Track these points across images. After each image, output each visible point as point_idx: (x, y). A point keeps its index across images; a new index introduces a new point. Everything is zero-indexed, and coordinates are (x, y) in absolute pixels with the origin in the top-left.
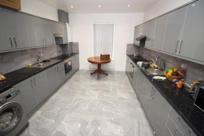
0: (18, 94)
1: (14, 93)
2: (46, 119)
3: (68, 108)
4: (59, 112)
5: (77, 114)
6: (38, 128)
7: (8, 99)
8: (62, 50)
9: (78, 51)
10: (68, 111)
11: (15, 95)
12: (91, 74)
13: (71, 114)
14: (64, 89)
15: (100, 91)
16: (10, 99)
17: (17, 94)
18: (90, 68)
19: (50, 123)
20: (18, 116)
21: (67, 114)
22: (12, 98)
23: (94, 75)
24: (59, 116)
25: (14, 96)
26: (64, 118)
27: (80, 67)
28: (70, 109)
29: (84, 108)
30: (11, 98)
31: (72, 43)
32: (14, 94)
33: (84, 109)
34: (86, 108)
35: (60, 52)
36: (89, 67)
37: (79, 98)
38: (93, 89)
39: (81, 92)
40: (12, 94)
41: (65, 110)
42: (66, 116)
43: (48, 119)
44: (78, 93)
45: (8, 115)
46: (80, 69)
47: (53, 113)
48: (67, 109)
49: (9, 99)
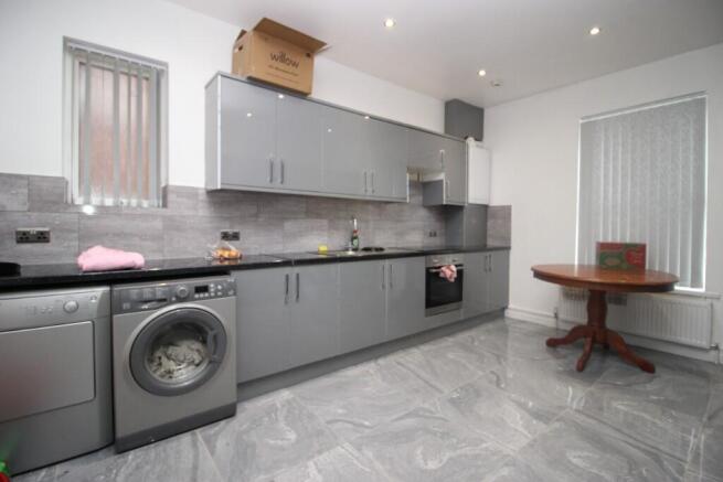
0: (227, 295)
1: (220, 287)
2: (282, 425)
3: (367, 423)
4: (329, 422)
5: (378, 465)
6: (245, 437)
7: (197, 296)
8: (443, 230)
9: (508, 239)
10: (359, 435)
11: (219, 293)
12: (553, 344)
13: (359, 450)
14: (401, 360)
15: (557, 425)
16: (204, 298)
17: (225, 294)
18: (556, 316)
19: (280, 442)
20: (210, 362)
21: (346, 445)
22: (211, 297)
23: (562, 350)
24: (320, 433)
25: (216, 296)
26: (328, 449)
27: (511, 305)
28: (367, 431)
29: (425, 461)
30: (207, 295)
31: (486, 207)
32: (217, 291)
33: (422, 461)
34: (432, 465)
35: (433, 234)
36: (553, 315)
37: (431, 412)
38: (522, 406)
39: (455, 395)
40: (212, 285)
41: (350, 426)
42: (339, 449)
43: (288, 425)
44: (441, 392)
45: (193, 347)
46: (509, 313)
47: (311, 417)
48: (362, 425)
49: (202, 295)
